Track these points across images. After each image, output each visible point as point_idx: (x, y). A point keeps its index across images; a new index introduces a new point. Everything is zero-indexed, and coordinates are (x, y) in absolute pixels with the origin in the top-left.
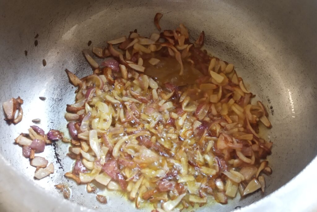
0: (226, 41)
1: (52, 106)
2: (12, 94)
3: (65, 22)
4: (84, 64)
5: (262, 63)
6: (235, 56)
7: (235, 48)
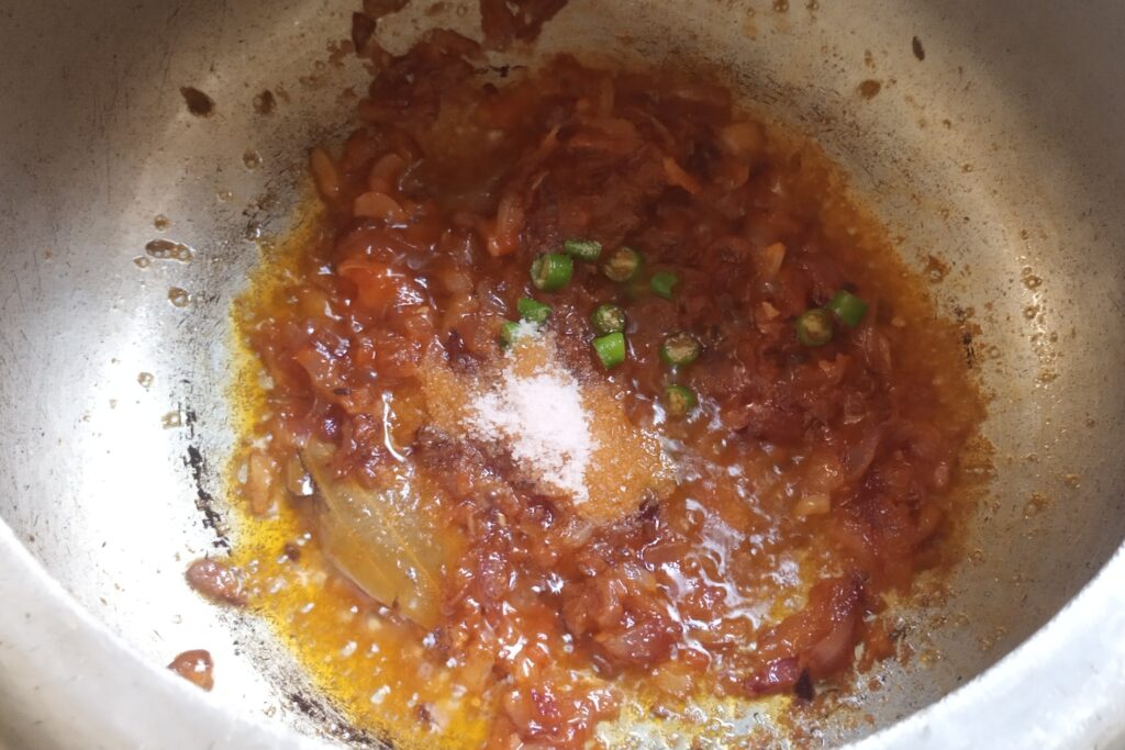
0: (811, 86)
1: (182, 322)
3: (224, 11)
6: (846, 143)
7: (844, 112)
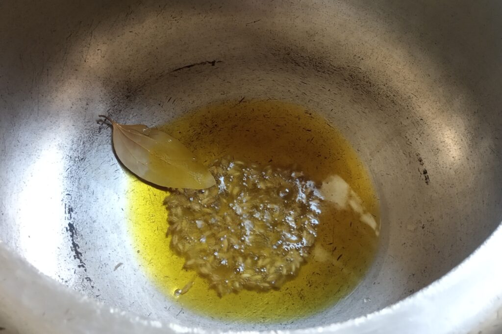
0: (349, 66)
1: (68, 169)
2: (6, 148)
3: (91, 37)
4: (121, 104)
5: (409, 100)
7: (364, 77)
